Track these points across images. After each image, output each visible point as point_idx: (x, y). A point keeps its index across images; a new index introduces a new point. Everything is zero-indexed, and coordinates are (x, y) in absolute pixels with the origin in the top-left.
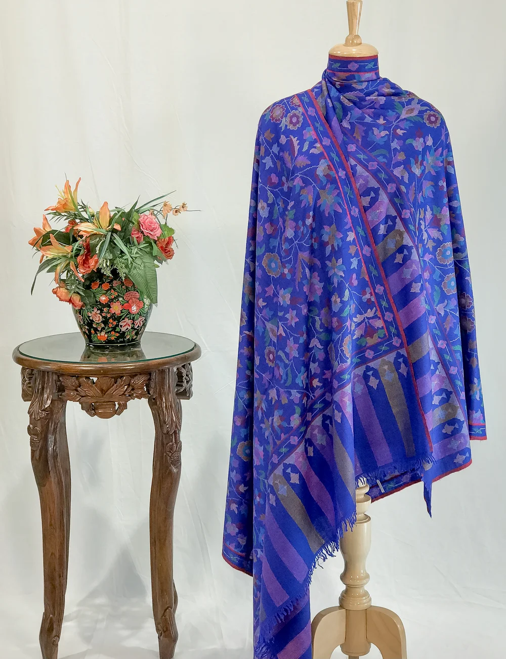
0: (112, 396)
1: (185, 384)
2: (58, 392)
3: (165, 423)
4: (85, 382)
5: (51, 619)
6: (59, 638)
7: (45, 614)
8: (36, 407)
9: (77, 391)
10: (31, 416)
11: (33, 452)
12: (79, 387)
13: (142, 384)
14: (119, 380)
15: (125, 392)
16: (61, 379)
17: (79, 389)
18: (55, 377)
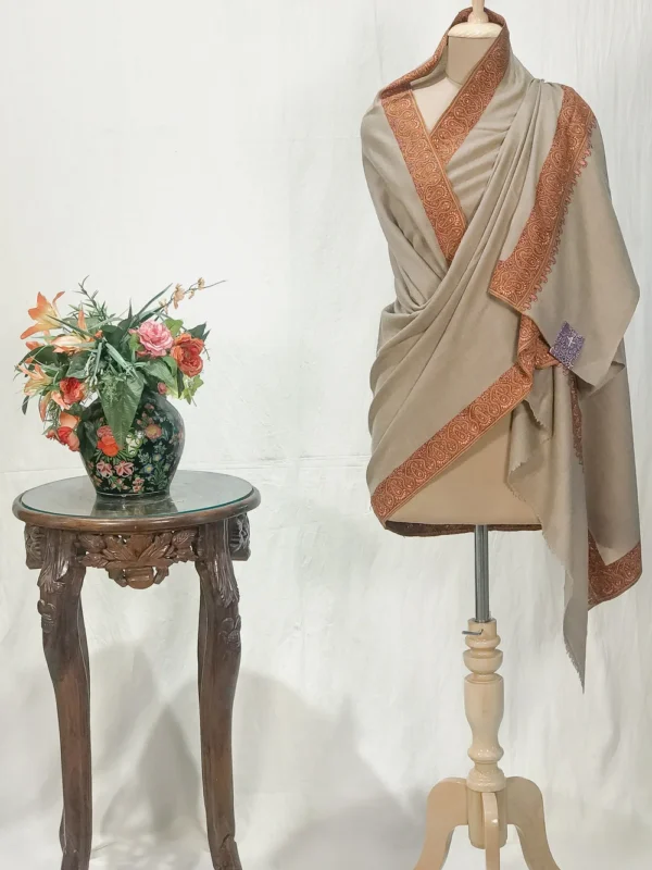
0: (148, 559)
1: (242, 541)
2: (78, 555)
3: (219, 592)
4: (112, 541)
8: (49, 578)
9: (102, 553)
10: (42, 588)
11: (45, 636)
12: (106, 548)
13: (186, 542)
14: (157, 538)
15: (165, 553)
16: (80, 538)
17: (105, 551)
18: (72, 537)
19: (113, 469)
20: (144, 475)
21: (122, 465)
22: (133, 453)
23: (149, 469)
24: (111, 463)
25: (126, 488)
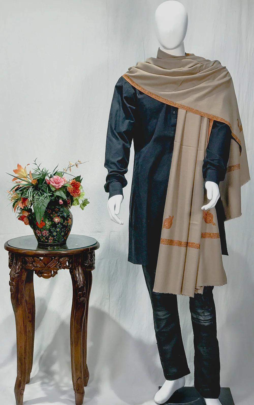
0: (49, 268)
4: (36, 260)
5: (20, 380)
6: (24, 390)
7: (17, 378)
8: (13, 272)
9: (33, 264)
10: (11, 276)
12: (34, 261)
13: (65, 261)
14: (54, 259)
15: (57, 265)
16: (25, 257)
17: (33, 263)
18: (22, 257)
19: (41, 233)
20: (53, 236)
21: (44, 232)
22: (48, 227)
23: (55, 234)
24: (40, 230)
25: (46, 241)
